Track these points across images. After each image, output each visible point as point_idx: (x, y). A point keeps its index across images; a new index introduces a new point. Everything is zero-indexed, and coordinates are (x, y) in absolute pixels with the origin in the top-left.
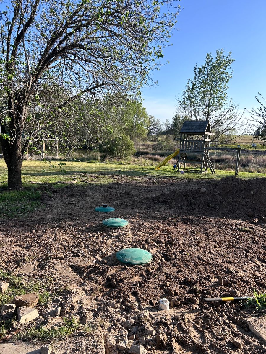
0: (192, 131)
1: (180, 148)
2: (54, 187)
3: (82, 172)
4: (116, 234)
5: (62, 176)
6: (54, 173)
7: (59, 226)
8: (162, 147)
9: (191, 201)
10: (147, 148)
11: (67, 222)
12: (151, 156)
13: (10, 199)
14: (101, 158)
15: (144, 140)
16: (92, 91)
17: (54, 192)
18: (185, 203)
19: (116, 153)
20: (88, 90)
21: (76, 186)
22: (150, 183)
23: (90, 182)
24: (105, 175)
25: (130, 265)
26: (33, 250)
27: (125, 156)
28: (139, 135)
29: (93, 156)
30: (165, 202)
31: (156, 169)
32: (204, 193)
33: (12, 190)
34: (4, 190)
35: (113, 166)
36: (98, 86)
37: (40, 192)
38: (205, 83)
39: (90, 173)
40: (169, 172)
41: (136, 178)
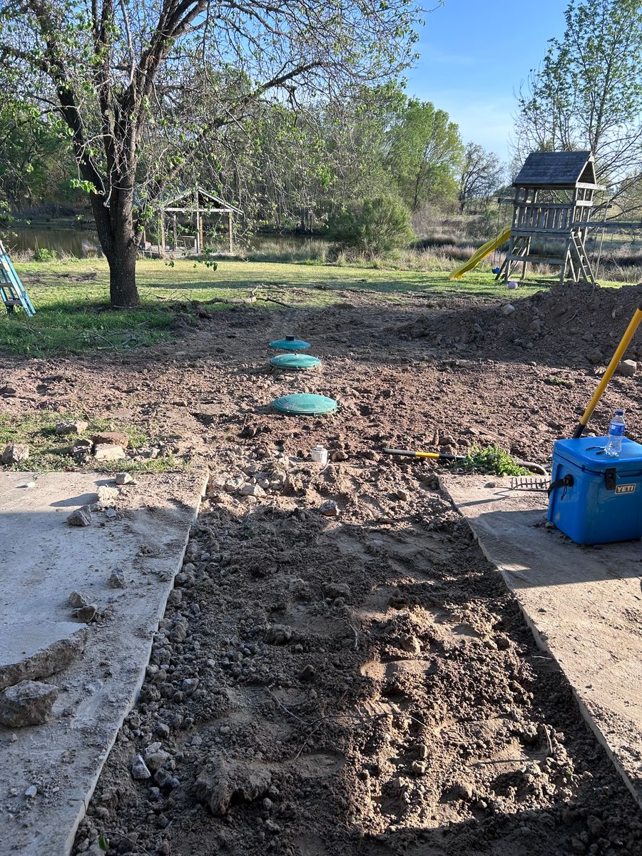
0: (545, 180)
1: (514, 225)
2: (201, 308)
3: (275, 284)
4: (292, 379)
5: (229, 289)
6: (214, 284)
7: (193, 366)
8: (491, 227)
9: (477, 332)
10: (454, 232)
11: (208, 361)
12: (455, 250)
13: (112, 326)
14: (330, 253)
15: (451, 210)
16: (288, 82)
17: (202, 316)
18: (464, 336)
19: (365, 240)
20: (277, 82)
21: (253, 309)
22: (421, 306)
23: (286, 303)
24: (325, 289)
25: (292, 414)
26: (137, 395)
27: (387, 249)
28: (436, 198)
29: (313, 250)
30: (423, 336)
31: (452, 279)
32: (509, 315)
33: (117, 309)
34: (103, 310)
35: (353, 272)
36: (300, 70)
37: (172, 315)
38: (594, 49)
39: (291, 286)
40: (481, 284)
41: (395, 297)
